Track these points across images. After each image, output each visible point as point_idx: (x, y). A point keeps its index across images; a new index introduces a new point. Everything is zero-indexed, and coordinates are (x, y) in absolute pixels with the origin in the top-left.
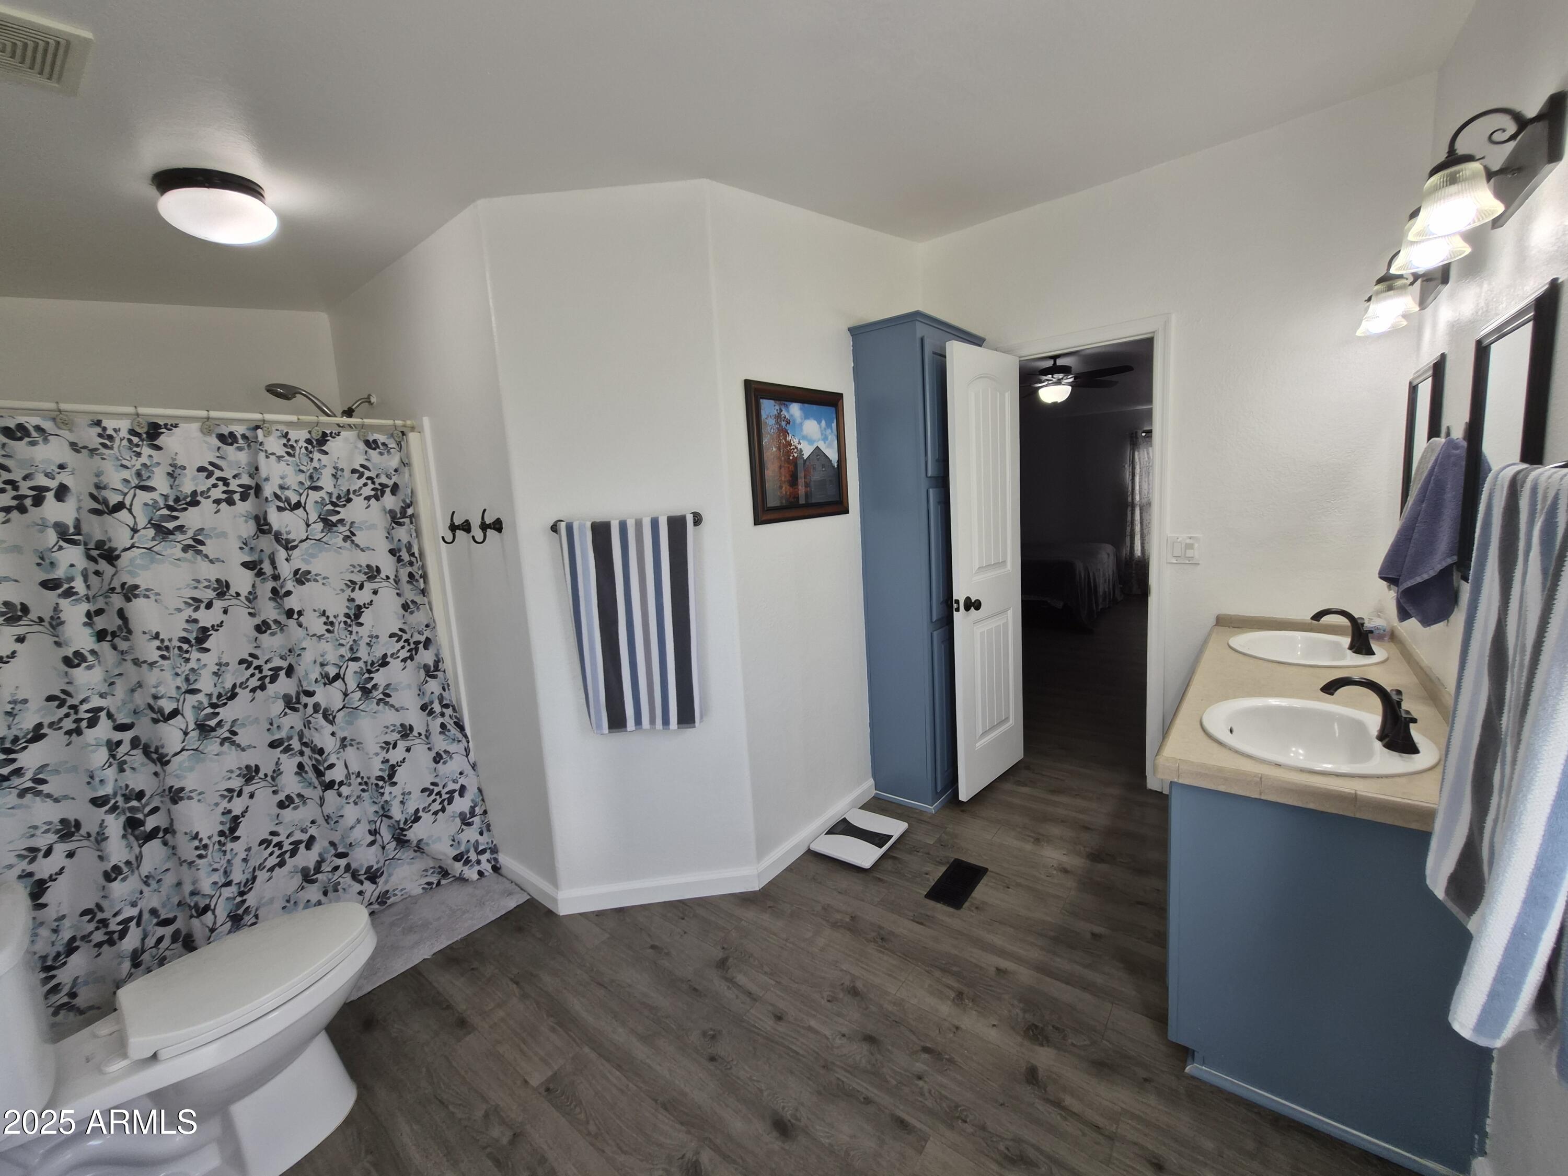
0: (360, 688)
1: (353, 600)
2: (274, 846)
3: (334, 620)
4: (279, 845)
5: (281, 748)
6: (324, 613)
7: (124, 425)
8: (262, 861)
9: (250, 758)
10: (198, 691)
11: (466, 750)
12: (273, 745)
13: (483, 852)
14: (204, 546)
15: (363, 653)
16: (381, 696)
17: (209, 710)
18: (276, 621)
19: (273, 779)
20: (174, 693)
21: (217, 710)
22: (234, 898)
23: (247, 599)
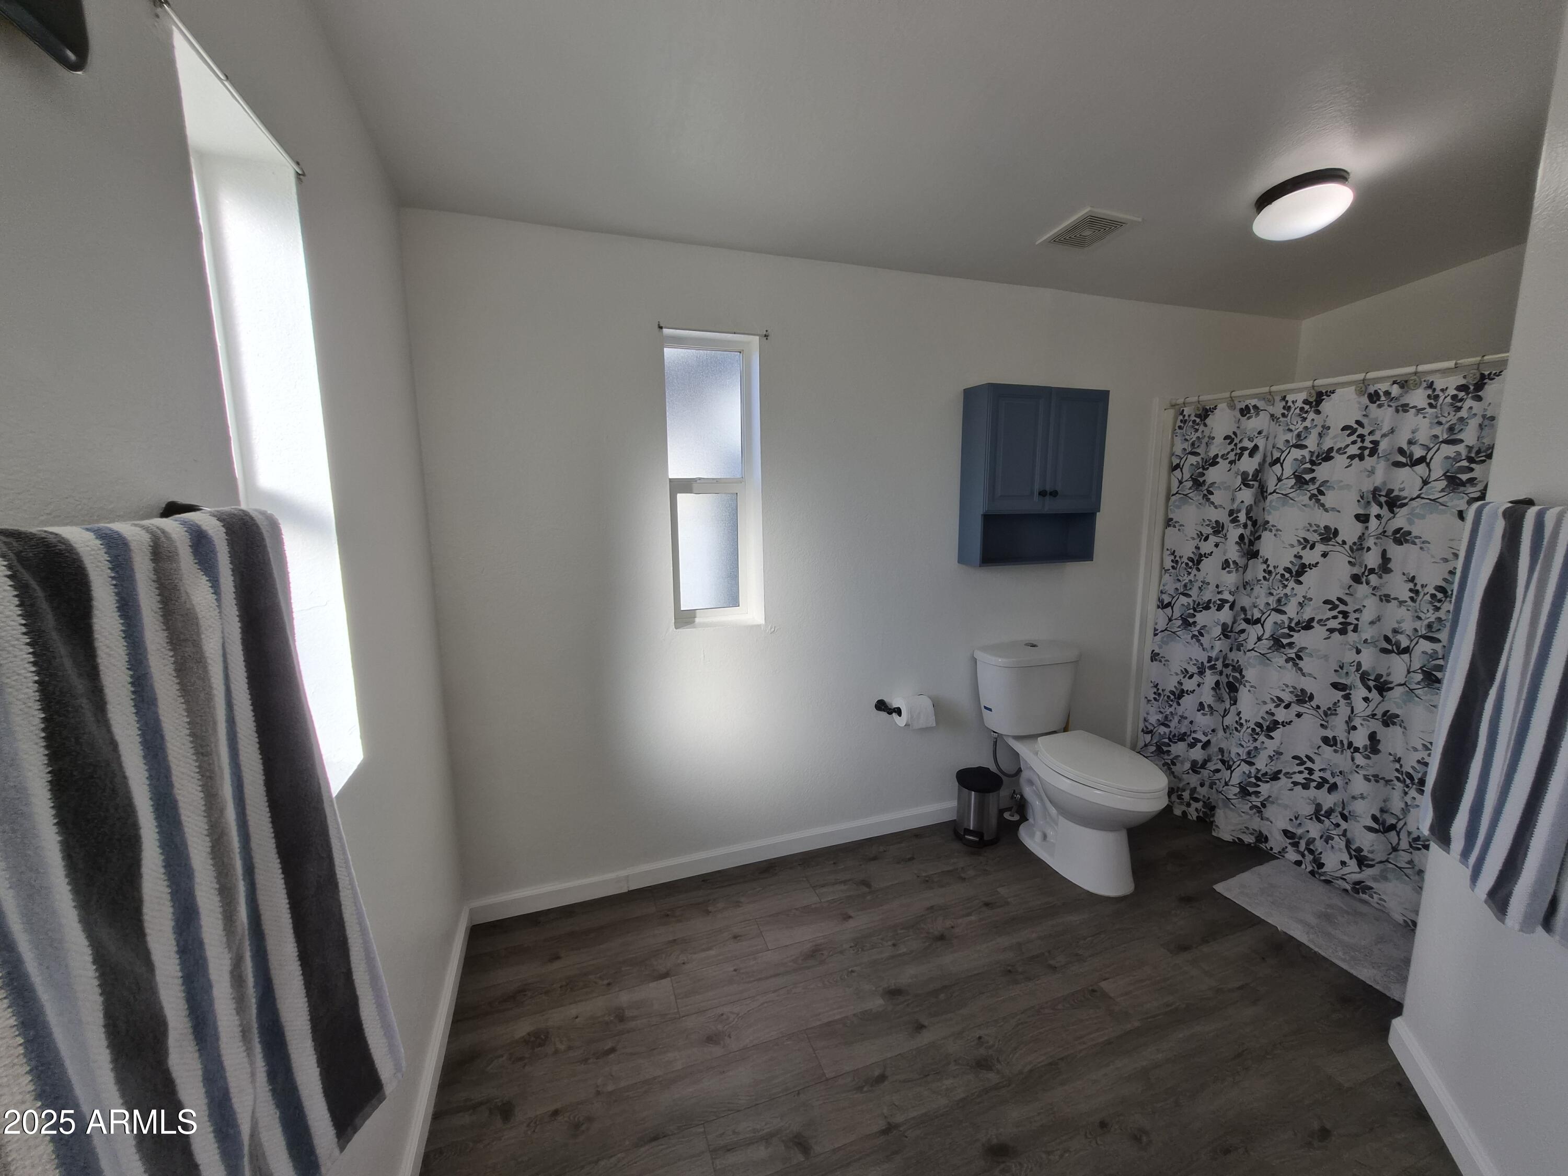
2: (1306, 768)
4: (1311, 771)
5: (1344, 693)
8: (1291, 772)
9: (1309, 685)
10: (1284, 613)
12: (1335, 686)
14: (1323, 496)
17: (1286, 631)
19: (1326, 714)
21: (1291, 633)
22: (1250, 777)
23: (1351, 549)
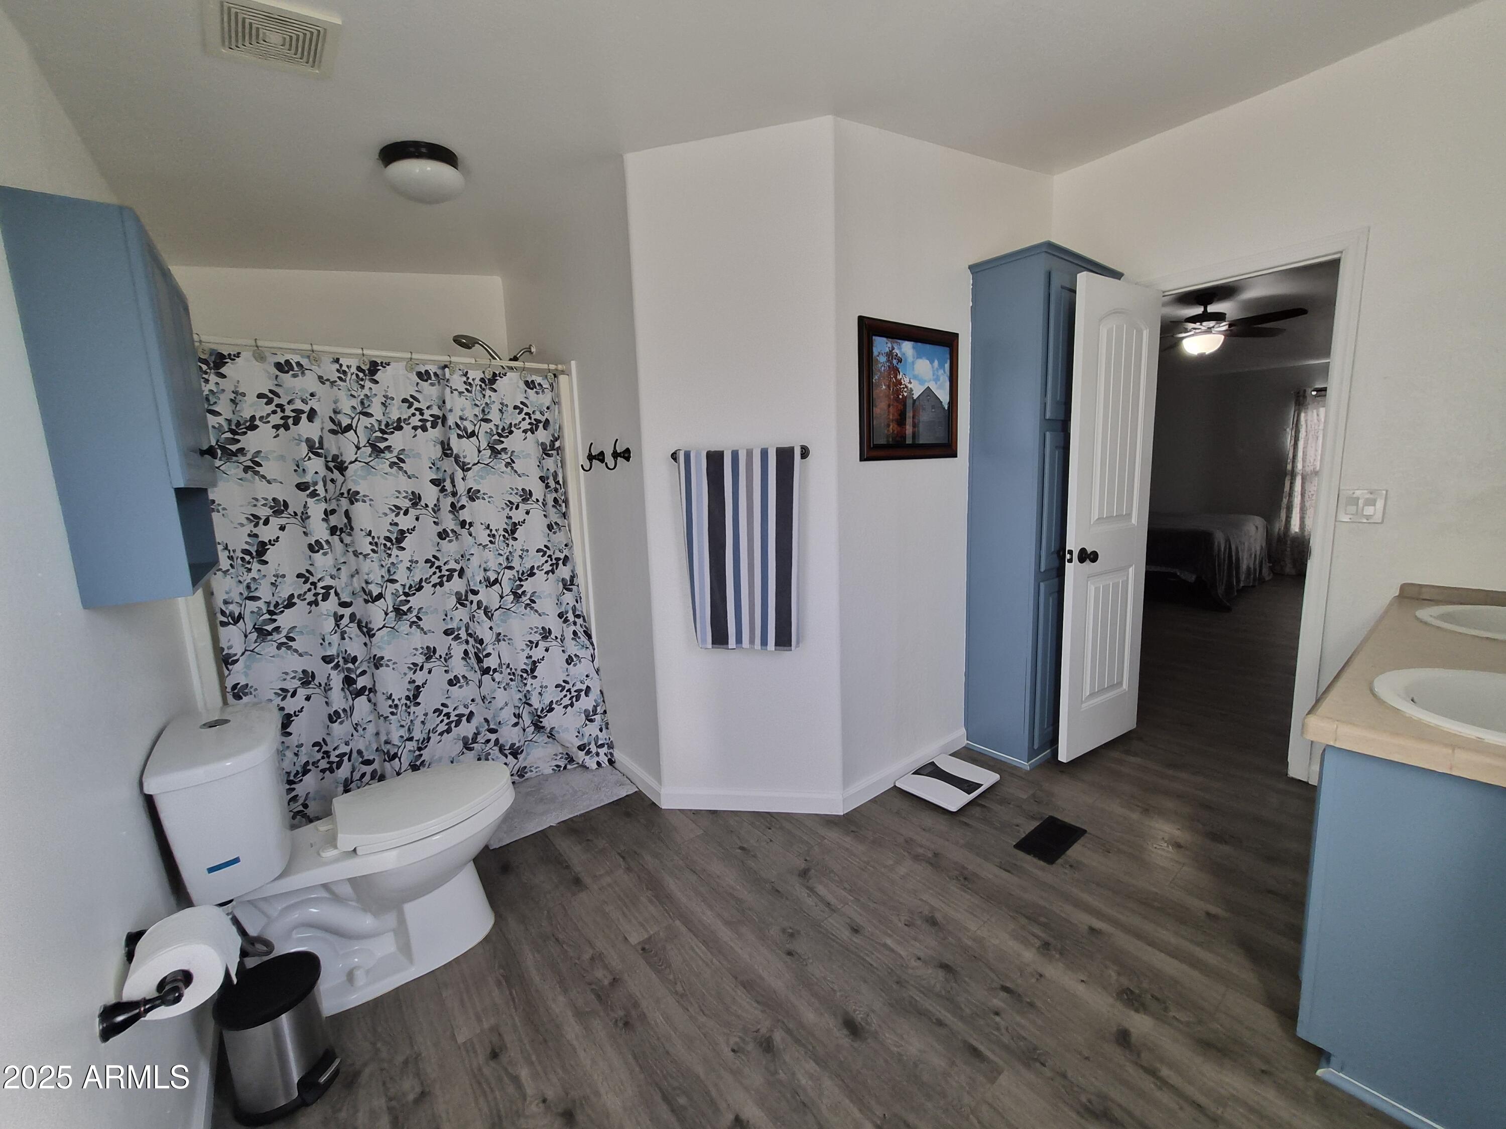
0: (512, 592)
1: (510, 518)
2: (444, 716)
3: (496, 533)
4: (448, 715)
5: (453, 636)
6: (488, 527)
7: (354, 363)
8: (435, 726)
9: (430, 641)
10: (396, 582)
11: (592, 656)
12: (447, 633)
13: (602, 746)
14: (404, 464)
15: (516, 563)
16: (528, 602)
17: (403, 598)
18: (453, 531)
19: (446, 660)
20: (379, 581)
21: (409, 598)
22: (415, 752)
23: (433, 510)
